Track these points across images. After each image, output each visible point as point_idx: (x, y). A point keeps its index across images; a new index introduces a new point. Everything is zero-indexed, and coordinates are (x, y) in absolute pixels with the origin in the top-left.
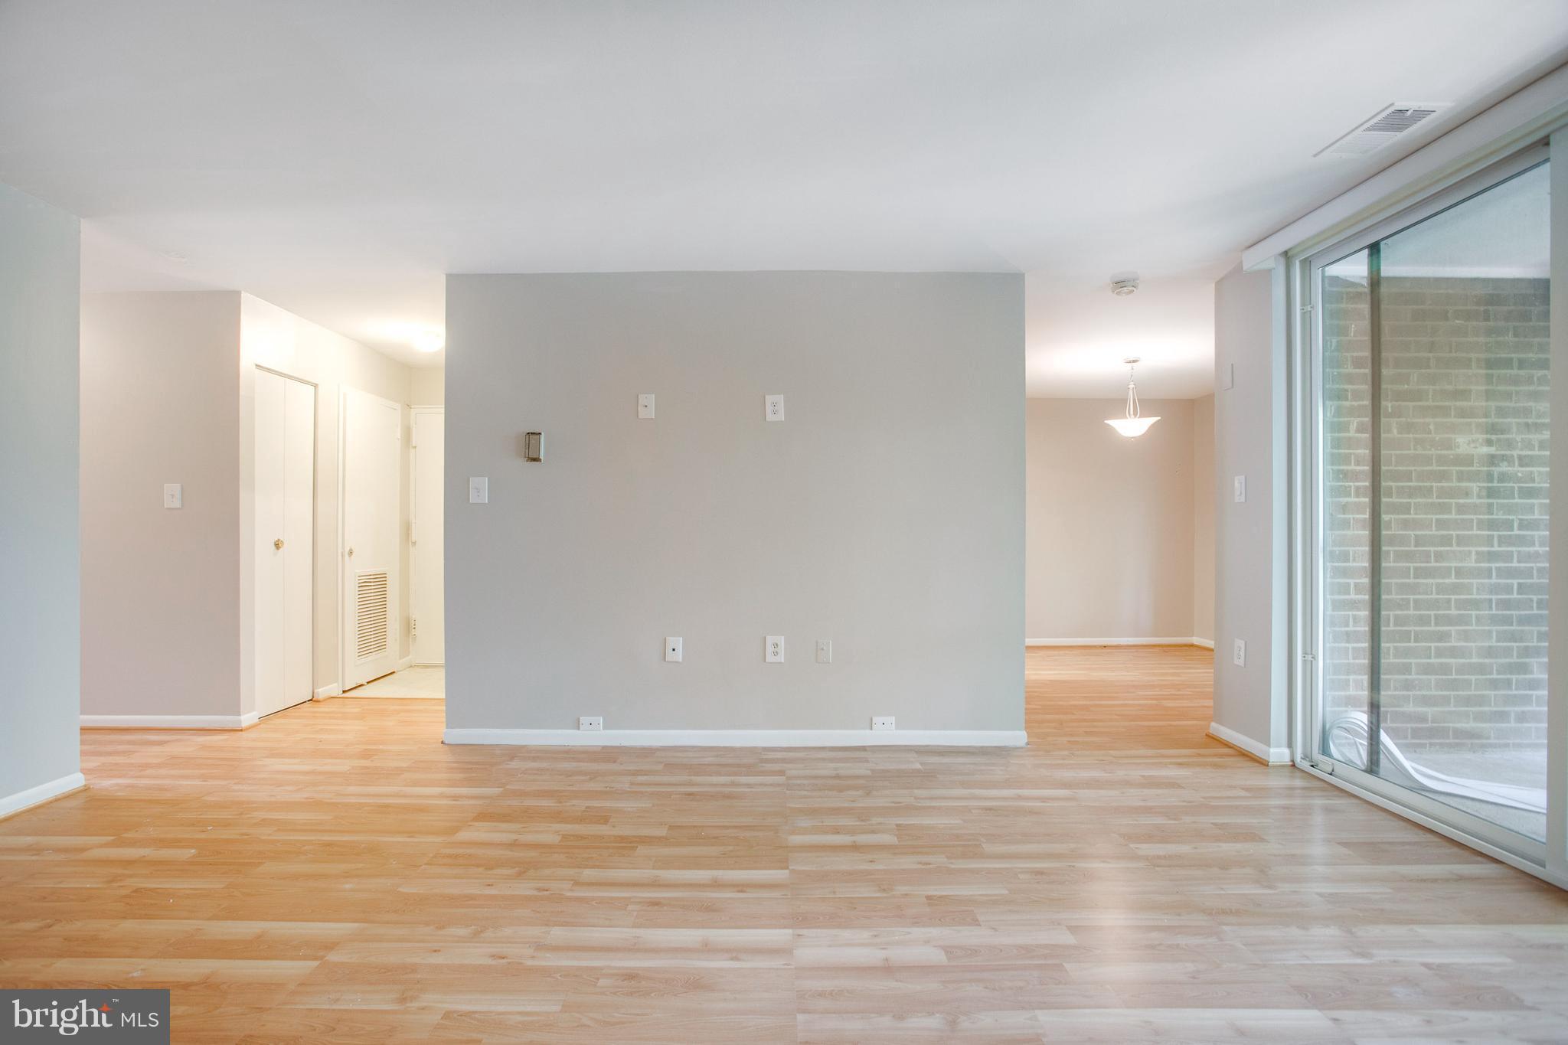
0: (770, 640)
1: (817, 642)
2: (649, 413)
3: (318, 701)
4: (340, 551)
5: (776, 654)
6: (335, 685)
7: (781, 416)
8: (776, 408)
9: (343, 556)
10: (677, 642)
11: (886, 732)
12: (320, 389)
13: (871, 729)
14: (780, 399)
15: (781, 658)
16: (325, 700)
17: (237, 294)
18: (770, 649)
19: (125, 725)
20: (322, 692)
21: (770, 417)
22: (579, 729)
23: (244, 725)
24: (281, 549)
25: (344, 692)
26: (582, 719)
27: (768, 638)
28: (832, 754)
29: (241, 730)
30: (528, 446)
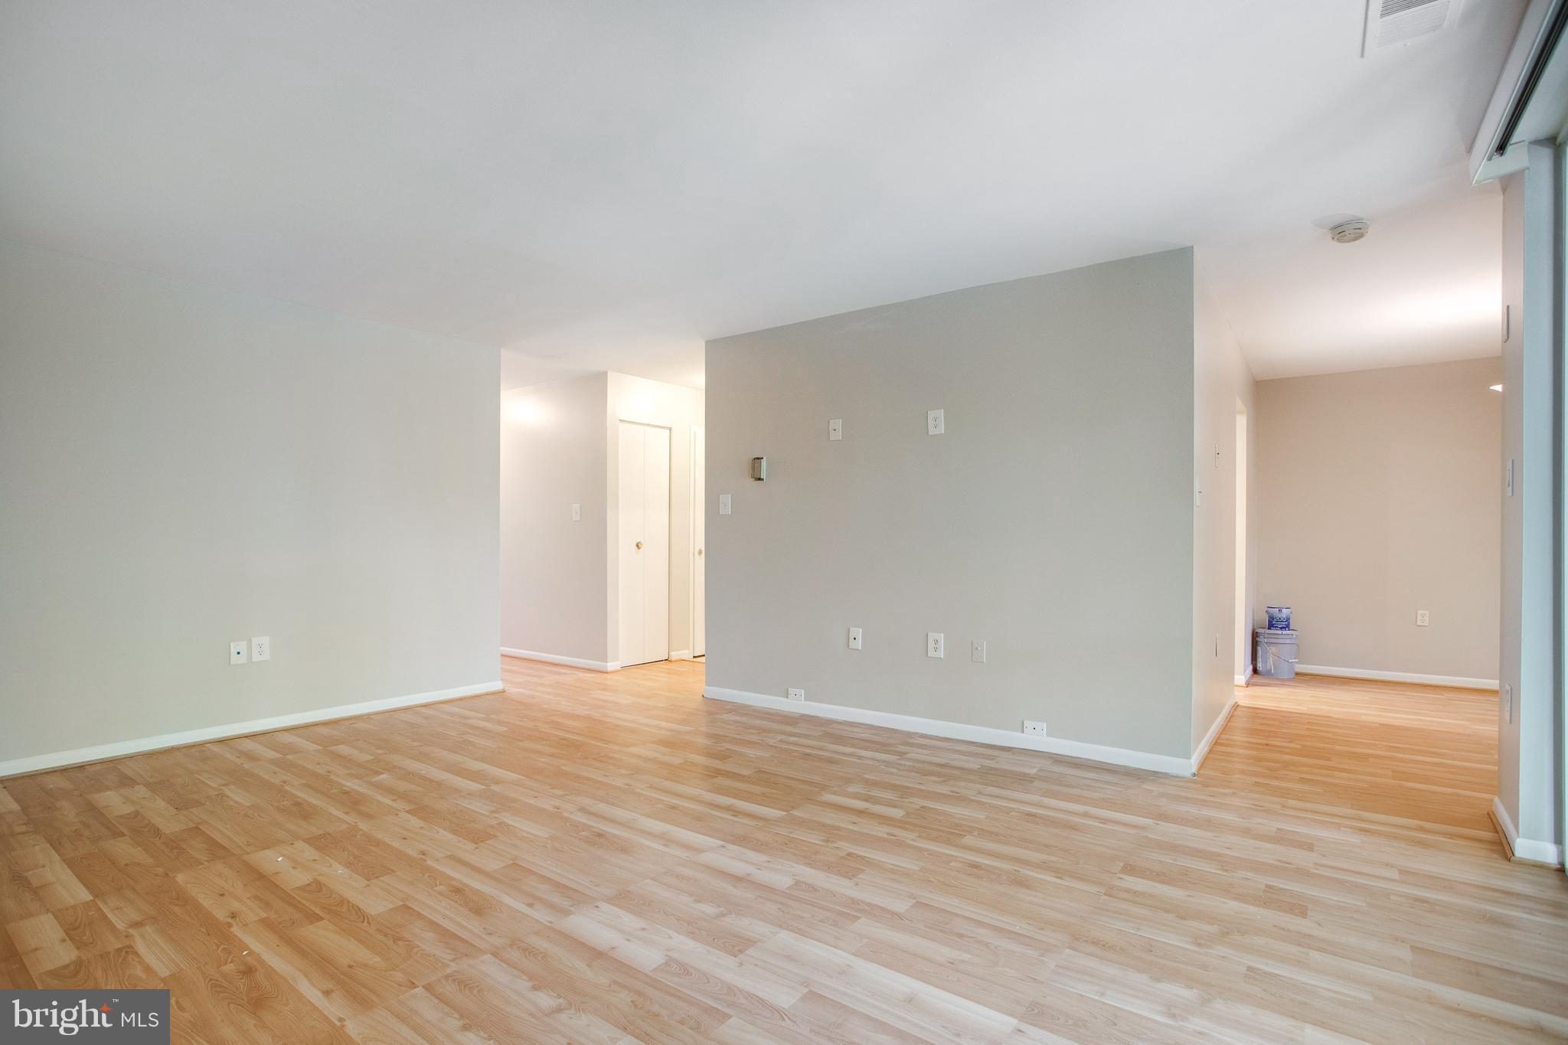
0: (932, 636)
1: (972, 642)
2: (837, 436)
3: (671, 661)
4: (692, 551)
5: (936, 649)
6: (687, 651)
7: (942, 430)
8: (937, 422)
9: (694, 554)
10: (858, 632)
11: (1037, 737)
12: (673, 430)
13: (1023, 732)
14: (941, 414)
15: (941, 654)
16: (676, 661)
17: (607, 372)
18: (931, 644)
19: (556, 662)
20: (674, 655)
21: (932, 431)
22: (787, 697)
23: (609, 670)
24: (641, 550)
25: (694, 657)
26: (792, 691)
27: (930, 634)
28: (972, 748)
29: (607, 673)
30: (753, 469)
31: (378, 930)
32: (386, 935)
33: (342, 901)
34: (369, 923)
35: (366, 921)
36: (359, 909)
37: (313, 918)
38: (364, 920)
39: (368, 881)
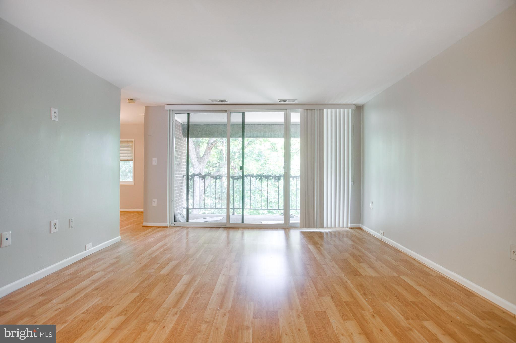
0: (53, 223)
1: (69, 219)
5: (55, 228)
7: (57, 119)
8: (56, 115)
10: (8, 234)
13: (86, 250)
14: (57, 111)
15: (57, 230)
18: (52, 227)
21: (53, 118)
31: (330, 291)
32: (329, 289)
33: (337, 306)
34: (332, 294)
35: (332, 296)
36: (333, 300)
37: (347, 303)
38: (333, 296)
39: (325, 311)
